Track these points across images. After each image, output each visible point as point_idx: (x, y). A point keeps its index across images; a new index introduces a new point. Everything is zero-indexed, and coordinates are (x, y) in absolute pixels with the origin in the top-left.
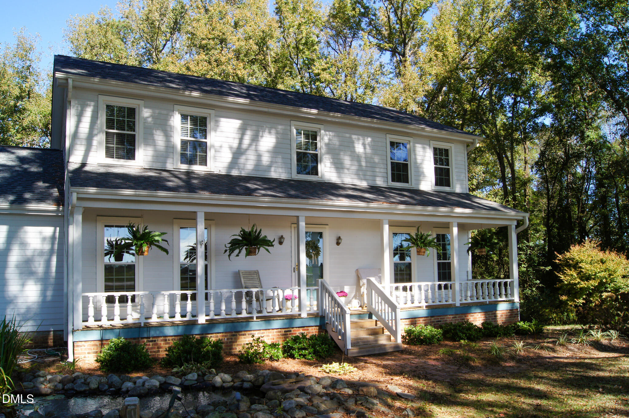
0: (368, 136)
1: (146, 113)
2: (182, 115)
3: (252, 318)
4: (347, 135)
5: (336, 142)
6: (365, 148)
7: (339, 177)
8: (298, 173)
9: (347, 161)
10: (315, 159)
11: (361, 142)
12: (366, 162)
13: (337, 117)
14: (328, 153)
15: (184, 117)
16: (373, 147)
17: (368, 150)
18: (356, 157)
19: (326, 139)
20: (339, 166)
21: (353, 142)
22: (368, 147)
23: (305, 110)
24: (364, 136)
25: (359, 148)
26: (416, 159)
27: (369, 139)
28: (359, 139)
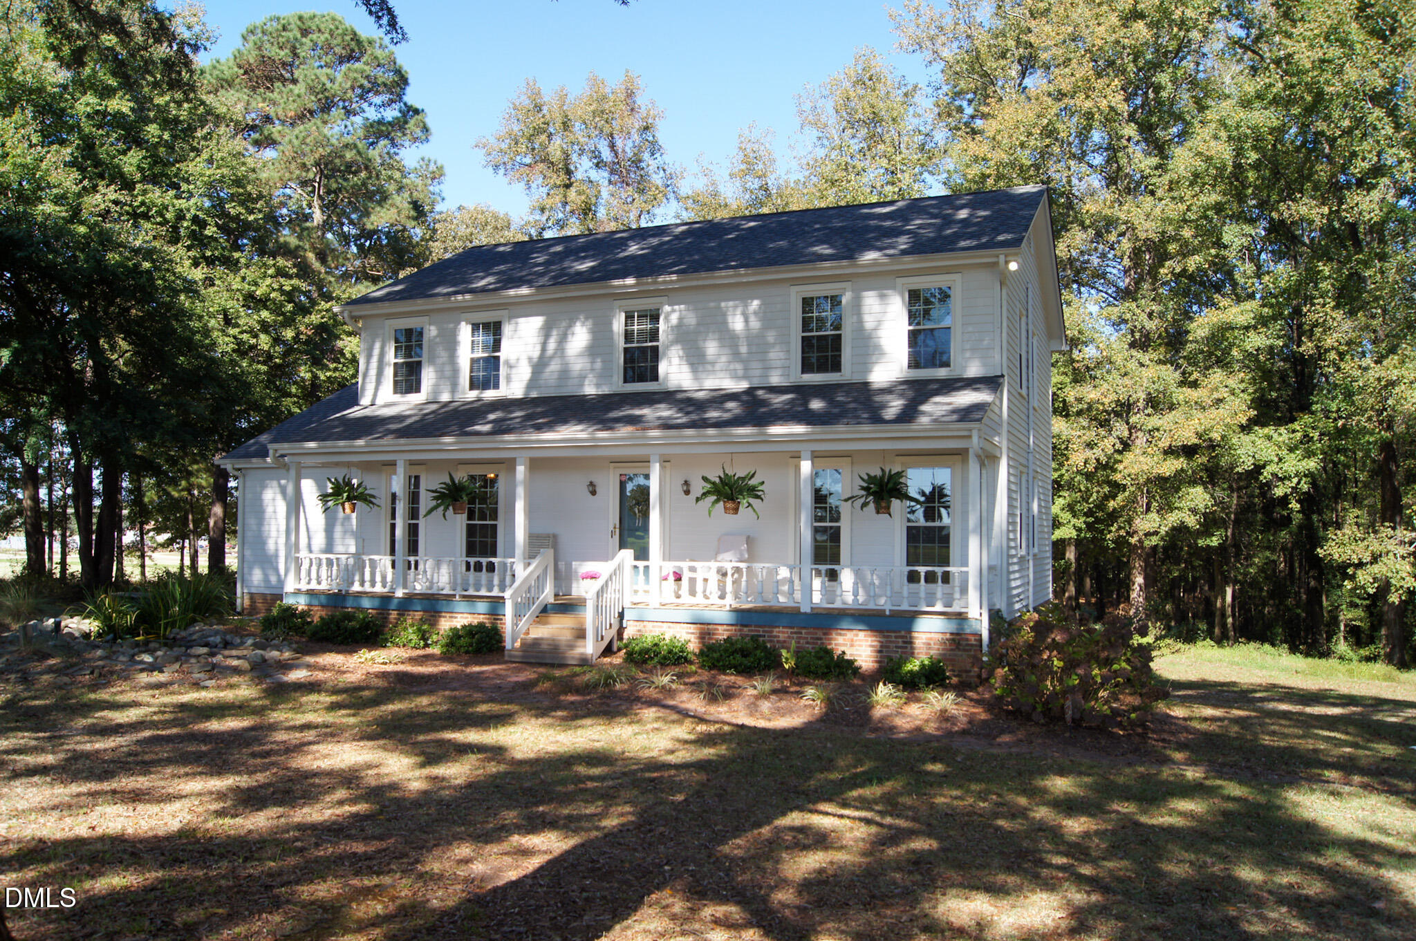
0: (753, 298)
1: (432, 331)
2: (473, 324)
3: (454, 596)
4: (712, 304)
5: (691, 320)
6: (746, 321)
7: (696, 379)
8: (625, 381)
9: (712, 348)
10: (655, 354)
11: (739, 311)
12: (749, 345)
13: (672, 281)
14: (676, 341)
15: (475, 328)
16: (766, 316)
17: (755, 324)
18: (729, 339)
19: (674, 319)
20: (696, 360)
21: (724, 315)
22: (752, 318)
23: (616, 282)
24: (745, 300)
25: (737, 323)
26: (860, 322)
27: (756, 303)
28: (736, 307)
